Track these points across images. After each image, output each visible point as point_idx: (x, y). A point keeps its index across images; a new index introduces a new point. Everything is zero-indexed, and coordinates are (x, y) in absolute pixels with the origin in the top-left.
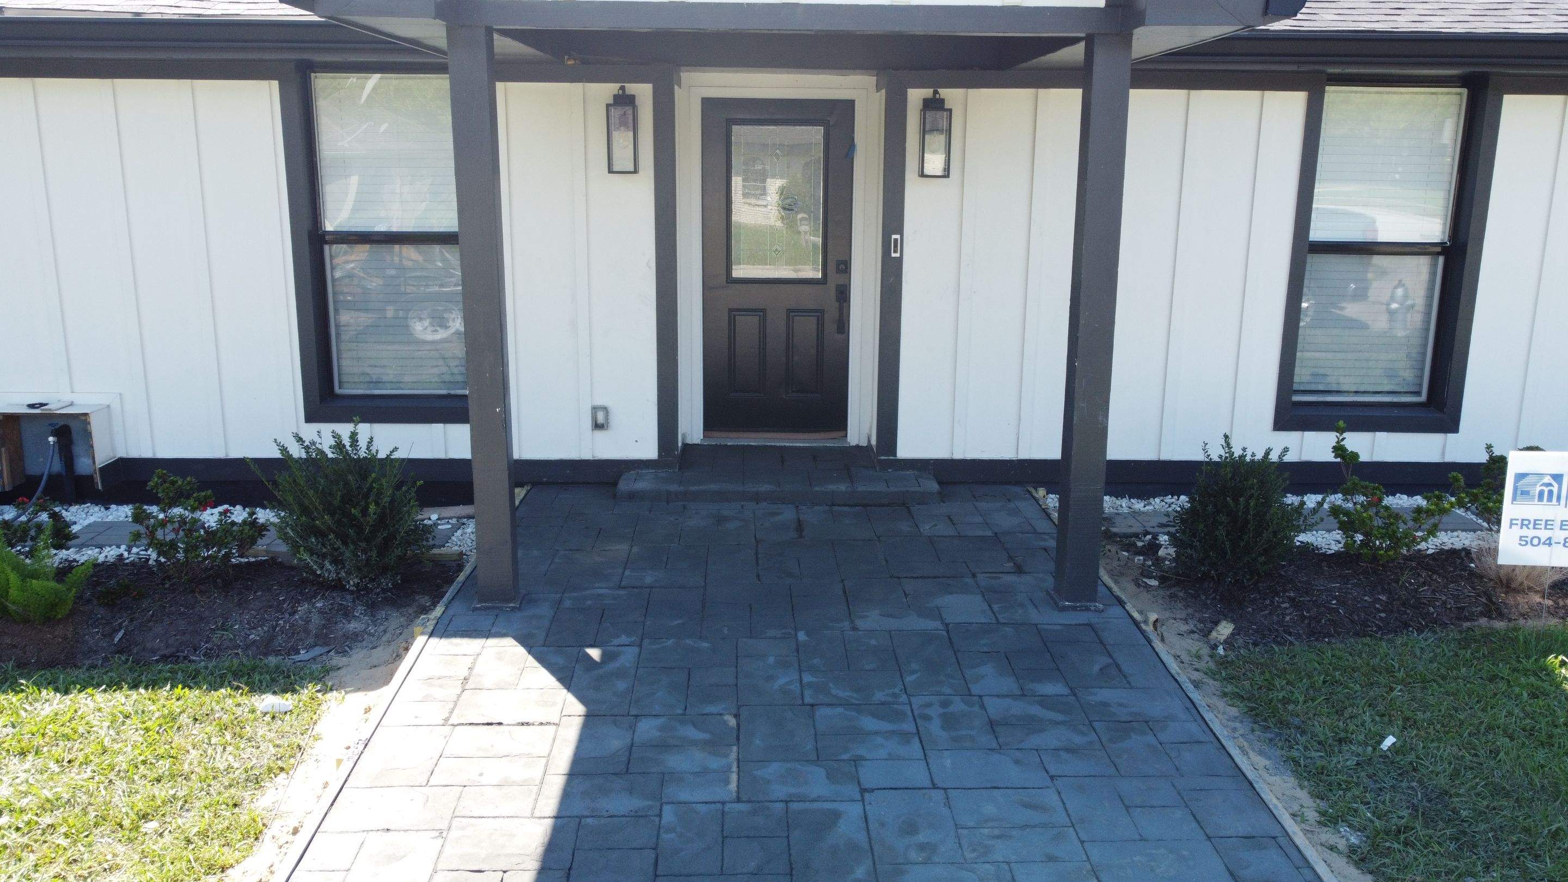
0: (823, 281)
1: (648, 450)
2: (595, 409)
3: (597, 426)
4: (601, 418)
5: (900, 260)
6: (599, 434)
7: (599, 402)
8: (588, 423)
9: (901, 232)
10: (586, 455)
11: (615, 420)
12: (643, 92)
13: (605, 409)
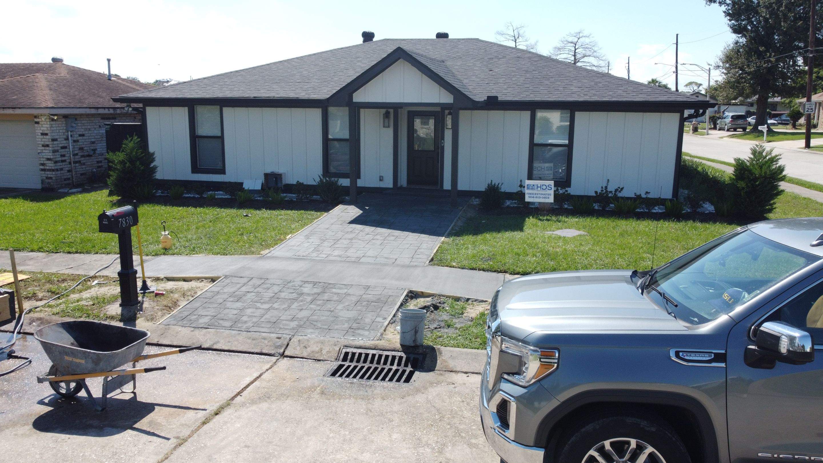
0: (434, 151)
1: (391, 186)
2: (380, 177)
3: (380, 180)
4: (381, 179)
5: (444, 146)
6: (381, 182)
7: (381, 175)
8: (378, 180)
9: (444, 140)
10: (378, 186)
11: (385, 179)
12: (391, 111)
13: (382, 177)
